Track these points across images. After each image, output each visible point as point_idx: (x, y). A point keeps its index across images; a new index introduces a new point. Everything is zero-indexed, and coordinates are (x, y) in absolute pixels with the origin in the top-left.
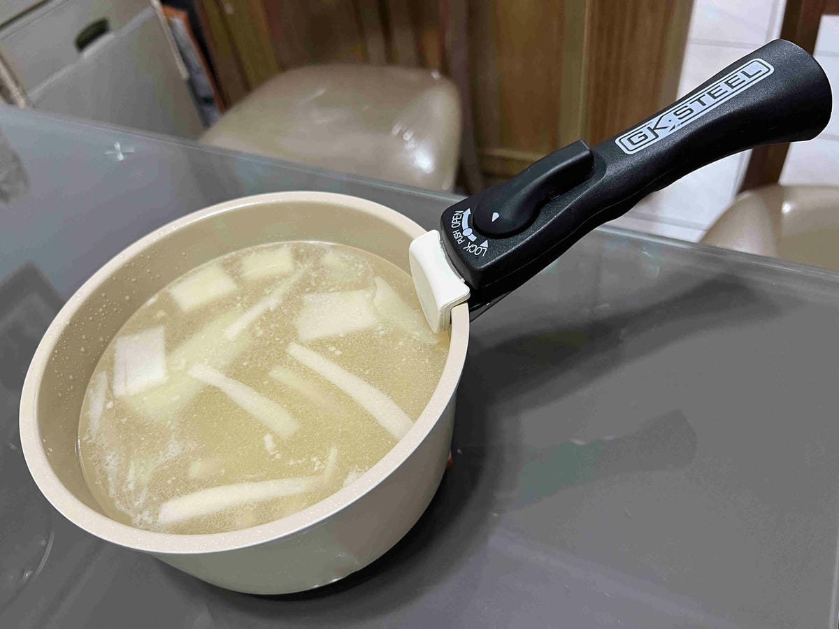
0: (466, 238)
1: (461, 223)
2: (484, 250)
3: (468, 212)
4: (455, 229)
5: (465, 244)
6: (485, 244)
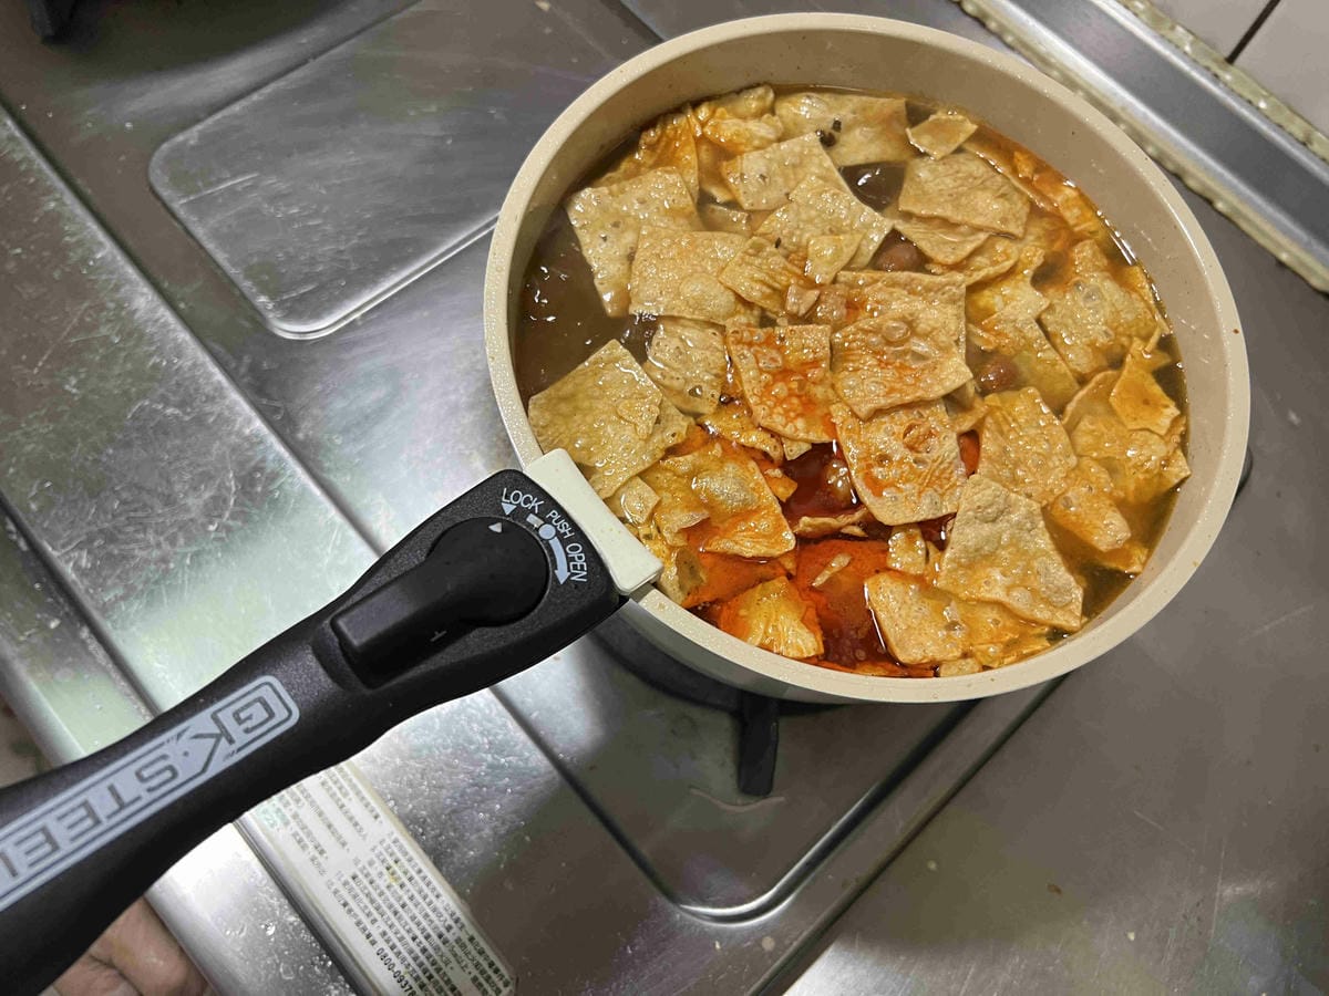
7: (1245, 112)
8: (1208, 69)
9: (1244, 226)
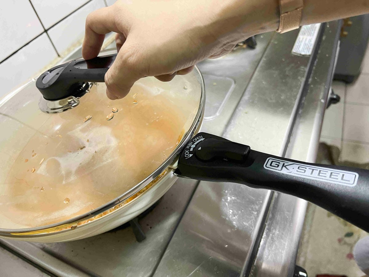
0: (190, 148)
1: (197, 141)
2: (188, 157)
3: (203, 139)
4: (192, 141)
5: (187, 149)
6: (191, 155)
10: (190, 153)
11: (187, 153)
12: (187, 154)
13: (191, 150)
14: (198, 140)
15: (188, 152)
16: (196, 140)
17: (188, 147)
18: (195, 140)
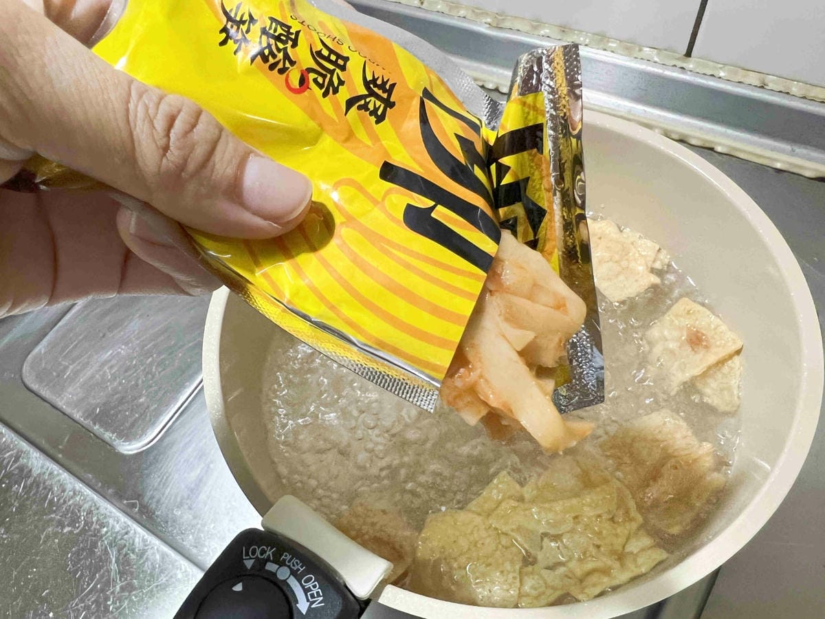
0: (282, 564)
1: (303, 587)
4: (303, 574)
5: (278, 554)
6: (249, 564)
7: (712, 83)
8: (675, 66)
9: (742, 156)
10: (261, 563)
11: (263, 552)
12: (258, 552)
13: (271, 567)
14: (306, 591)
15: (265, 556)
16: (310, 585)
17: (286, 556)
18: (308, 581)
